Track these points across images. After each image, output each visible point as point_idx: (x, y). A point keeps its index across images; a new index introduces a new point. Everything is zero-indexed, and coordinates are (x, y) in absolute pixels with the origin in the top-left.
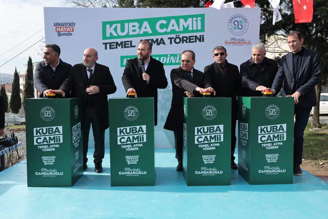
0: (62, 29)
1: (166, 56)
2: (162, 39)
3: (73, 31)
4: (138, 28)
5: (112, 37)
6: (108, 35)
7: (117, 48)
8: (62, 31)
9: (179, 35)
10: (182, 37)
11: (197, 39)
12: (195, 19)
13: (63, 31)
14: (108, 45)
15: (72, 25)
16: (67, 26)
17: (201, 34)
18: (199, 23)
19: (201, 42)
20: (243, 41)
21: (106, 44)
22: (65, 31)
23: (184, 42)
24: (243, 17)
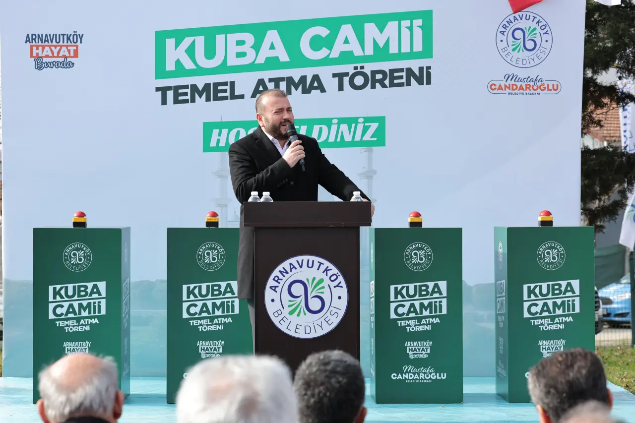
0: (47, 51)
1: (328, 122)
2: (316, 78)
3: (76, 55)
4: (251, 47)
5: (180, 70)
6: (170, 66)
7: (193, 100)
8: (47, 56)
9: (362, 67)
10: (372, 72)
11: (412, 78)
12: (406, 23)
13: (51, 55)
14: (170, 94)
15: (75, 41)
16: (61, 43)
17: (424, 63)
18: (418, 34)
19: (422, 84)
20: (539, 84)
21: (163, 90)
22: (55, 54)
23: (378, 85)
24: (538, 18)
